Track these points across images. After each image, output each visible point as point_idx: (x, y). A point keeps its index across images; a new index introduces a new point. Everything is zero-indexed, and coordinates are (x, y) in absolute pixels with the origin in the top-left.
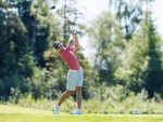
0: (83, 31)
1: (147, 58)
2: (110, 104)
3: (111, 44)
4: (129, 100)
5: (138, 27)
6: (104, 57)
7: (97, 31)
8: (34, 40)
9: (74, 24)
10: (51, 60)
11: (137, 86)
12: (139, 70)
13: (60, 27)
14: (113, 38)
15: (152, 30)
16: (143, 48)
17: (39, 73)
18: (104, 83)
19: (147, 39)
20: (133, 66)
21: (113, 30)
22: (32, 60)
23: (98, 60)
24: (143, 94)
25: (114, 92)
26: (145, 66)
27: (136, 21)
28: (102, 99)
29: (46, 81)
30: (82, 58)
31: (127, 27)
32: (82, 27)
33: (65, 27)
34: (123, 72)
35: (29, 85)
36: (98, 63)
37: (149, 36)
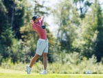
0: (49, 12)
1: (96, 32)
2: (69, 66)
3: (70, 22)
4: (83, 63)
5: (90, 9)
6: (65, 31)
7: (59, 12)
8: (13, 18)
9: (42, 7)
10: (26, 33)
11: (89, 53)
12: (90, 41)
13: (32, 9)
14: (71, 17)
15: (99, 11)
16: (93, 24)
17: (16, 43)
18: (64, 51)
19: (96, 18)
20: (85, 38)
21: (71, 11)
22: (11, 33)
23: (60, 33)
24: (93, 59)
25: (72, 57)
26: (94, 38)
27: (88, 4)
28: (63, 62)
29: (22, 49)
30: (48, 32)
31: (81, 9)
32: (48, 9)
33: (35, 9)
34: (78, 43)
35: (9, 52)
36: (60, 35)
37: (98, 15)
